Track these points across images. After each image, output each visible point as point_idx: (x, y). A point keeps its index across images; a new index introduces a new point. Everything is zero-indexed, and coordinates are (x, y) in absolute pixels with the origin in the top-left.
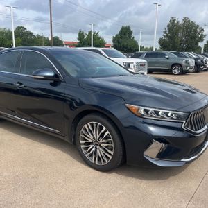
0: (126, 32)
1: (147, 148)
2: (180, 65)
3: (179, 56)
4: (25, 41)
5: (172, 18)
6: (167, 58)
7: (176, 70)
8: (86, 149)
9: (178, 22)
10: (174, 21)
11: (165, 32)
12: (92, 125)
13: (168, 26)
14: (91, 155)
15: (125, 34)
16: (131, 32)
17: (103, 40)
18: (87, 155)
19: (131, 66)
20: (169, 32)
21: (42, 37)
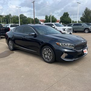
0: (66, 15)
1: (62, 55)
2: (88, 29)
3: (88, 25)
4: (23, 20)
5: (86, 8)
6: (83, 26)
7: (86, 31)
8: (44, 56)
9: (89, 10)
10: (87, 9)
11: (83, 14)
12: (46, 49)
13: (84, 12)
14: (46, 58)
15: (65, 16)
16: (68, 15)
17: (56, 19)
18: (45, 59)
19: (66, 30)
20: (85, 14)
21: (30, 18)
